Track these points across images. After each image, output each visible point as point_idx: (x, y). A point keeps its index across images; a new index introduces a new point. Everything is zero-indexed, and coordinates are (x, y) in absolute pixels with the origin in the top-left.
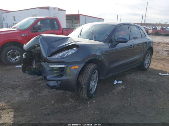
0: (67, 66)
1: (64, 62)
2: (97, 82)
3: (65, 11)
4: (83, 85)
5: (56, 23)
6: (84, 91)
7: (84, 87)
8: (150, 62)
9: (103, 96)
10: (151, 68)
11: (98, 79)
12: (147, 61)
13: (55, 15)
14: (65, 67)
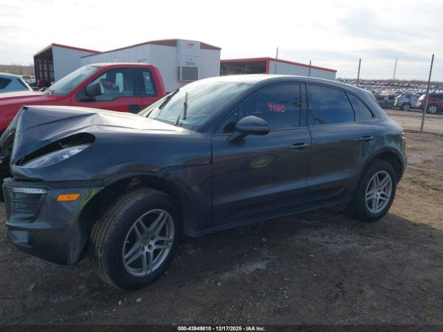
0: (46, 192)
1: (42, 180)
2: (170, 244)
3: (219, 49)
4: (99, 251)
5: (148, 78)
6: (102, 267)
7: (100, 255)
8: (389, 196)
9: (180, 286)
10: (394, 216)
11: (175, 237)
12: (379, 194)
13: (191, 59)
14: (40, 195)
